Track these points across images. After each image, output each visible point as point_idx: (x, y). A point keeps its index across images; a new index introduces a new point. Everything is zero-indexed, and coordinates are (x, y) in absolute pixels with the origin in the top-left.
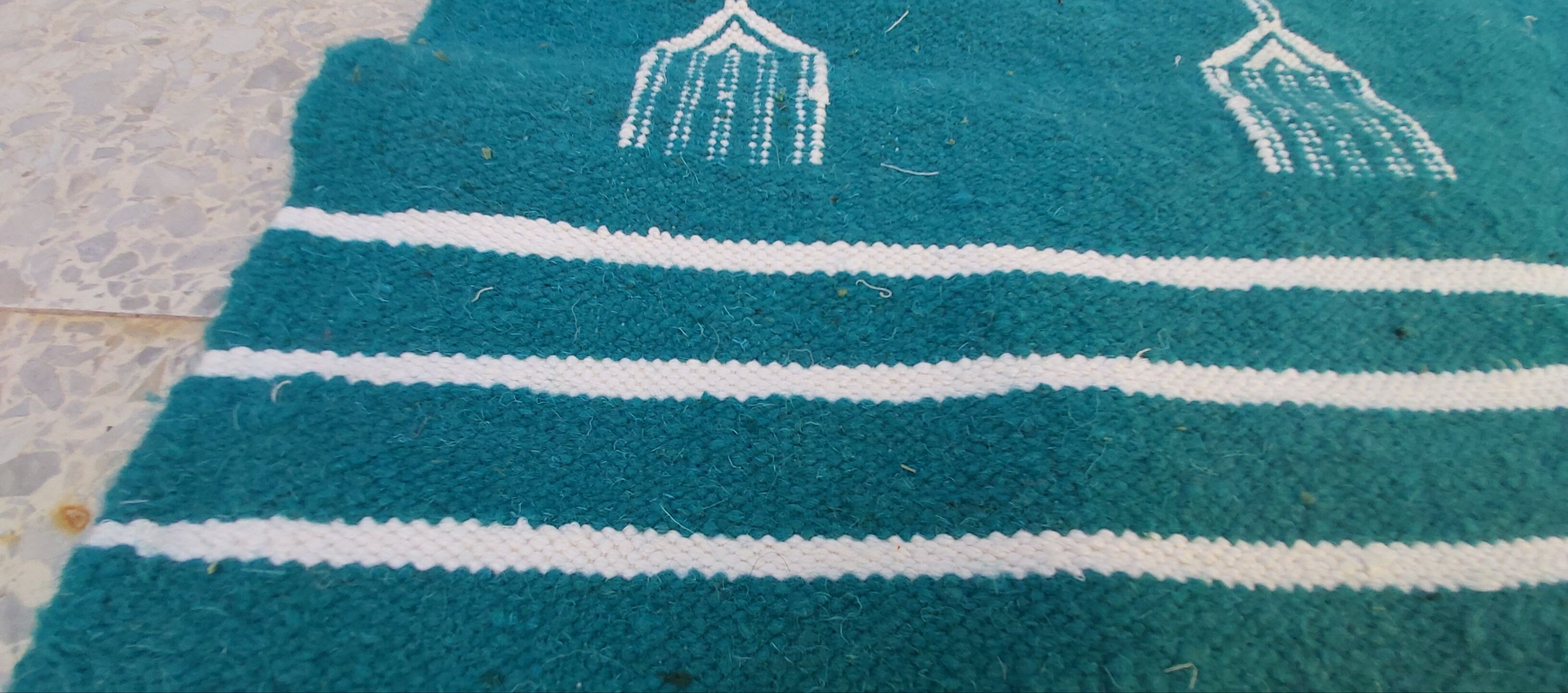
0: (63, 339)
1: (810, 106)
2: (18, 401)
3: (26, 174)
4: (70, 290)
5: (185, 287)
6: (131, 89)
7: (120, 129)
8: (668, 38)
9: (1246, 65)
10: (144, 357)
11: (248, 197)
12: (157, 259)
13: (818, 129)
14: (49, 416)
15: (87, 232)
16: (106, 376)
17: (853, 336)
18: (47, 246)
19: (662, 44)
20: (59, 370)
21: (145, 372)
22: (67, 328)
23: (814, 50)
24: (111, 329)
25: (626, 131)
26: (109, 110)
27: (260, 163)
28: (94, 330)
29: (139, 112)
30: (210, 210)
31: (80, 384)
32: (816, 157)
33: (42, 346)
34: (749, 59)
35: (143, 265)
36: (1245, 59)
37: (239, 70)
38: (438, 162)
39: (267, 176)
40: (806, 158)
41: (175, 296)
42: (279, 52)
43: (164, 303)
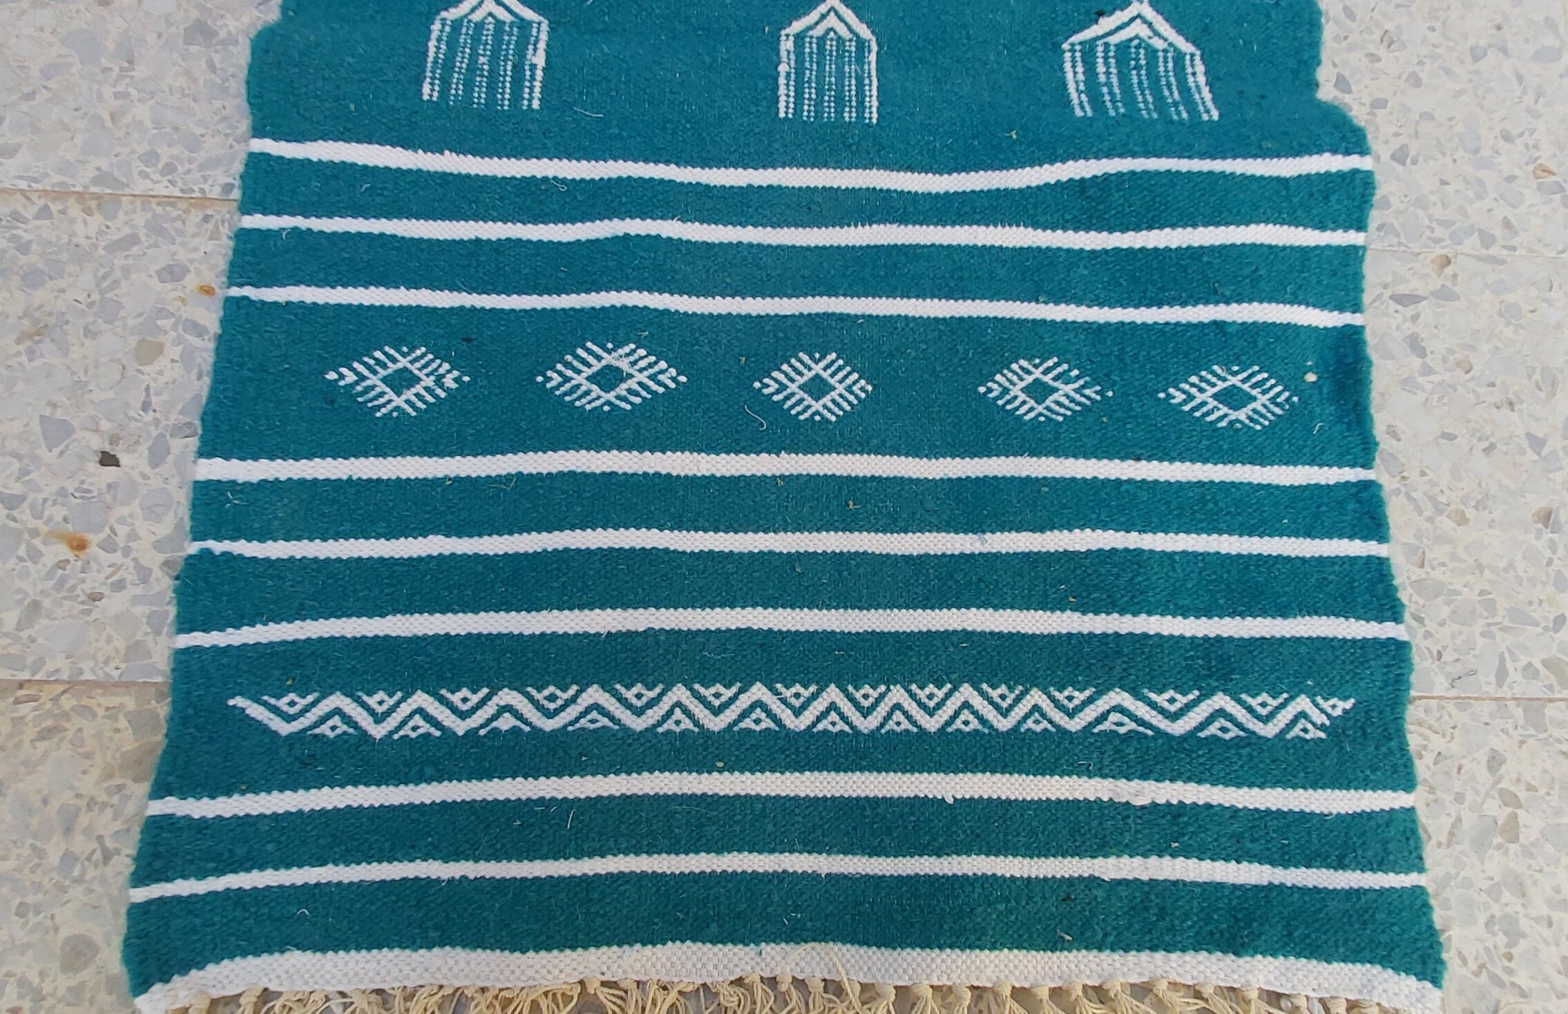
0: (159, 210)
1: (533, 67)
2: (151, 242)
3: (76, 110)
4: (150, 185)
5: (210, 182)
6: (111, 46)
7: (120, 78)
8: (446, 9)
9: (811, 33)
10: (206, 218)
11: (219, 127)
12: (187, 166)
13: (537, 84)
14: (173, 248)
15: (142, 149)
16: (191, 229)
17: (548, 211)
18: (120, 158)
19: (444, 14)
20: (165, 225)
21: (210, 226)
22: (159, 204)
23: (541, 18)
24: (182, 205)
25: (426, 89)
26: (105, 62)
27: (217, 104)
28: (173, 205)
29: (126, 65)
30: (202, 136)
31: (181, 233)
32: (536, 104)
33: (149, 215)
34: (499, 24)
35: (180, 169)
36: (810, 28)
37: (173, 30)
38: (328, 113)
39: (224, 113)
40: (530, 105)
41: (207, 187)
42: (194, 14)
43: (202, 191)
